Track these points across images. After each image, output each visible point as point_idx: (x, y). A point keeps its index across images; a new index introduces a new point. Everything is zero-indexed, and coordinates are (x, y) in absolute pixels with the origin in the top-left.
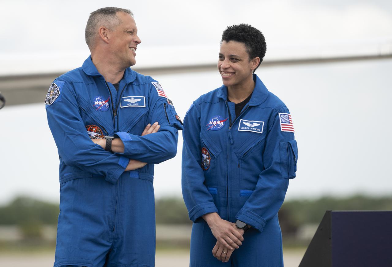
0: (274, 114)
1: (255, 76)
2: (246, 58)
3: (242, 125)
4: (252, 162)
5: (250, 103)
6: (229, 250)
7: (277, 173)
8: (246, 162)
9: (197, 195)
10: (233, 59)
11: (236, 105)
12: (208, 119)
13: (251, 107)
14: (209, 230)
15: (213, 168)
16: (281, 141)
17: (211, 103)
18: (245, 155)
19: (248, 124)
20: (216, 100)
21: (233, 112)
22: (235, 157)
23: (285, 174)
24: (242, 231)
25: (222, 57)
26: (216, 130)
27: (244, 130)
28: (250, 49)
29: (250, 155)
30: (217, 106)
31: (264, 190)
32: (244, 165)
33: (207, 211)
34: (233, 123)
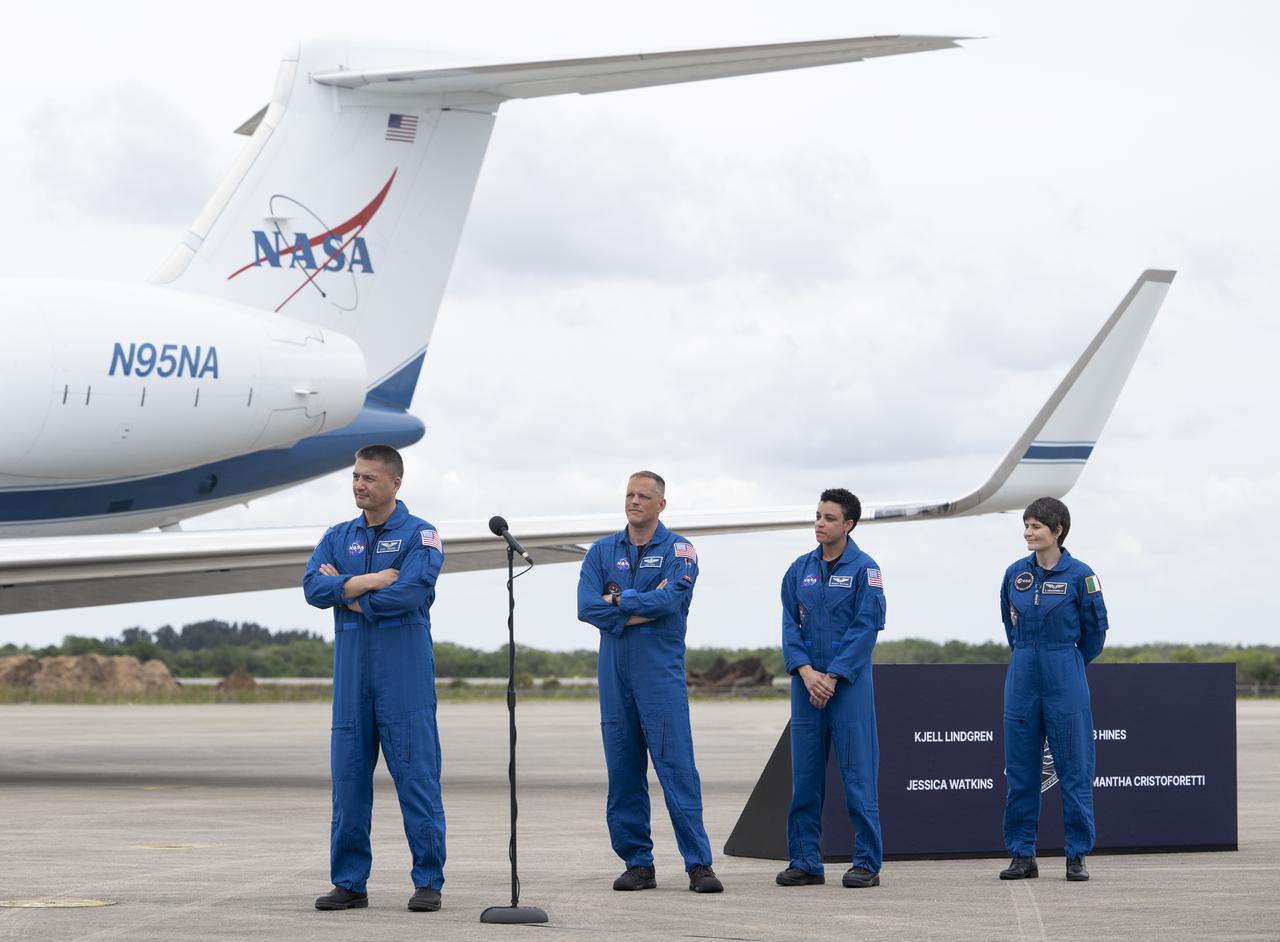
0: (862, 570)
1: (848, 537)
2: (841, 519)
3: (833, 581)
4: (842, 614)
5: (841, 561)
6: (824, 698)
7: (864, 624)
8: (837, 616)
9: (791, 649)
10: (829, 518)
11: (829, 563)
12: (803, 577)
13: (841, 565)
14: (803, 681)
15: (807, 623)
16: (869, 594)
17: (807, 563)
18: (836, 608)
19: (838, 580)
20: (812, 558)
21: (824, 569)
22: (826, 611)
23: (871, 625)
24: (835, 681)
25: (819, 517)
26: (810, 586)
27: (834, 585)
28: (845, 511)
29: (840, 608)
30: (811, 566)
31: (849, 642)
32: (835, 619)
33: (801, 664)
34: (824, 579)
